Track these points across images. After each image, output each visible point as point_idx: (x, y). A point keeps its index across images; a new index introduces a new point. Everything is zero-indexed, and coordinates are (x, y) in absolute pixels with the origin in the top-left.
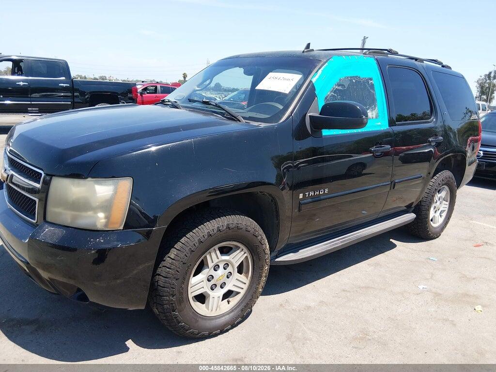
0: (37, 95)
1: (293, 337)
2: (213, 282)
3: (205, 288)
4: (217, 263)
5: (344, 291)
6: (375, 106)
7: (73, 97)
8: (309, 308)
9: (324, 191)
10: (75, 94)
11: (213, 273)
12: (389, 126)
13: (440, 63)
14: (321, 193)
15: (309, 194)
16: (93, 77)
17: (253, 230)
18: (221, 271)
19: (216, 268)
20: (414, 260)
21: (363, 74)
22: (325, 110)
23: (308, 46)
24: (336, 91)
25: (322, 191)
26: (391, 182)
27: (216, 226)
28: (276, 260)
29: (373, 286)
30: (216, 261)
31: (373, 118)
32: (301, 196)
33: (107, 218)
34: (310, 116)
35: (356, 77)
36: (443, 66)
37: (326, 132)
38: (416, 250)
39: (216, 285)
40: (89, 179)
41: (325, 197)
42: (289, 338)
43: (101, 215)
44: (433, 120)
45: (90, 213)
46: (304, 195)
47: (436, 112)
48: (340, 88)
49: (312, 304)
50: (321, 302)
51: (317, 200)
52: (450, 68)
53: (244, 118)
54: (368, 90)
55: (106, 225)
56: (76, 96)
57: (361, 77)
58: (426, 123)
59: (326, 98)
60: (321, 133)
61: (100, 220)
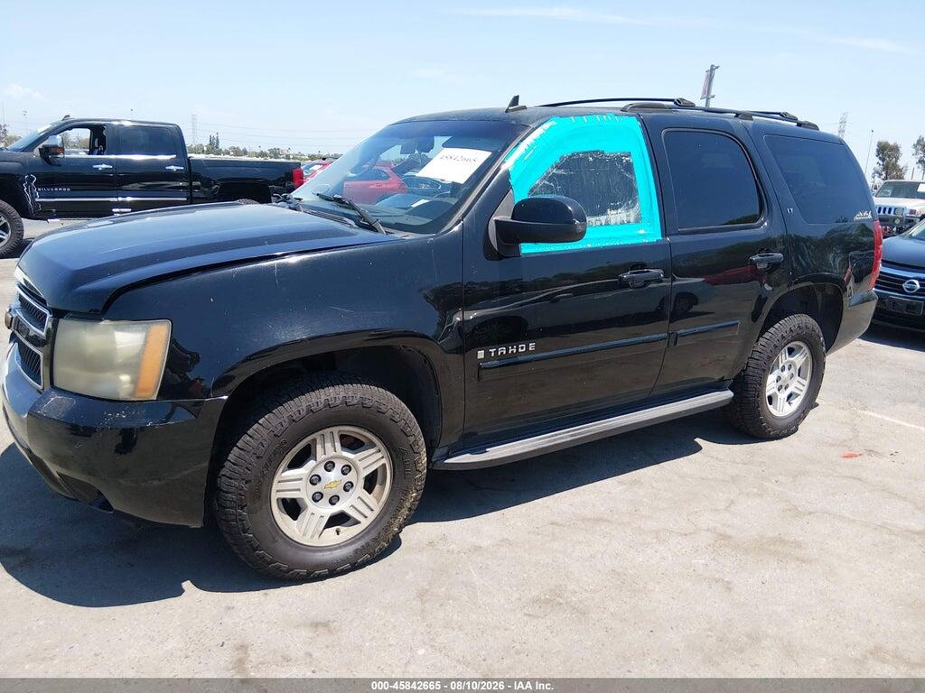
0: (136, 186)
1: (429, 593)
2: (317, 488)
3: (304, 493)
4: (332, 458)
5: (552, 524)
6: (634, 202)
7: (191, 188)
8: (477, 548)
9: (527, 347)
10: (194, 183)
11: (321, 471)
12: (662, 236)
13: (793, 119)
14: (520, 350)
15: (496, 352)
16: (258, 151)
17: (390, 412)
18: (335, 475)
19: (329, 466)
20: (710, 477)
21: (611, 148)
22: (521, 210)
23: (515, 100)
24: (552, 178)
25: (522, 348)
26: (670, 335)
27: (342, 394)
28: (446, 461)
29: (609, 518)
30: (330, 453)
31: (629, 222)
32: (481, 354)
33: (135, 382)
34: (496, 221)
35: (596, 152)
36: (799, 125)
37: (527, 249)
38: (723, 461)
39: (322, 496)
40: (105, 323)
41: (531, 356)
42: (422, 595)
43: (125, 378)
44: (762, 223)
45: (109, 375)
46: (487, 354)
47: (770, 209)
48: (561, 172)
49: (485, 543)
50: (505, 540)
51: (511, 363)
52: (816, 127)
53: (384, 225)
54: (620, 173)
55: (133, 394)
56: (197, 187)
57: (607, 153)
58: (746, 228)
59: (532, 191)
60: (518, 250)
61: (122, 385)
